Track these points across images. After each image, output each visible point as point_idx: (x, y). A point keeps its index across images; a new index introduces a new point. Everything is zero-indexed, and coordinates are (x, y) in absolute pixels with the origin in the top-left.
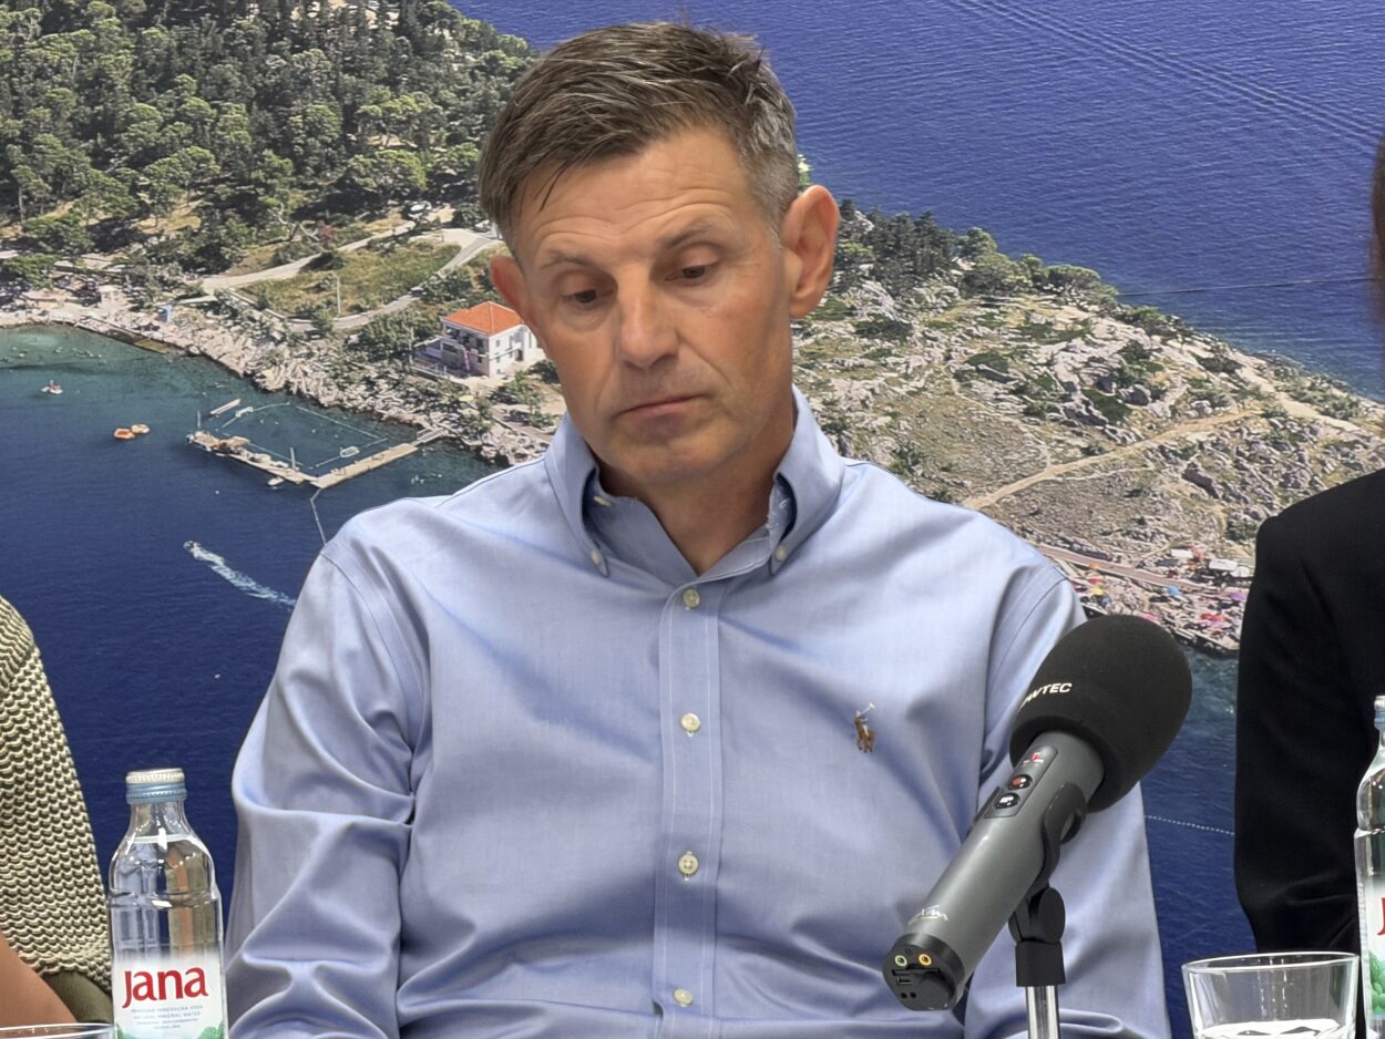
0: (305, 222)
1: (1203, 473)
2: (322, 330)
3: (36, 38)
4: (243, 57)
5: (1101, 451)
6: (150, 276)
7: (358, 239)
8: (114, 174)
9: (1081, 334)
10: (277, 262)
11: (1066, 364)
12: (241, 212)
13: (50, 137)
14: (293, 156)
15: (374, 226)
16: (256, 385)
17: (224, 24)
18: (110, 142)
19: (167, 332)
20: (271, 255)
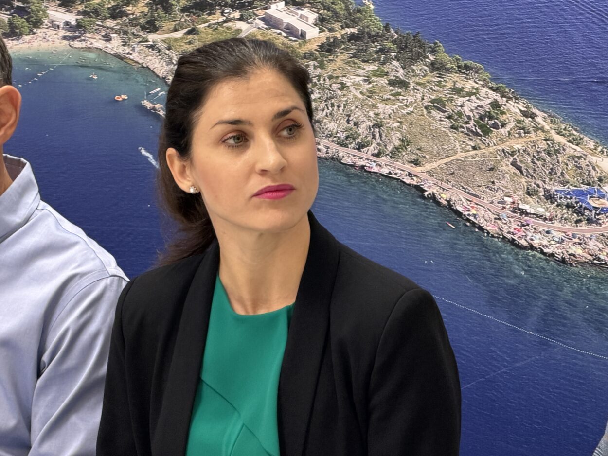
0: (186, 13)
1: (519, 163)
5: (480, 148)
6: (129, 31)
7: (205, 22)
9: (475, 94)
10: (175, 30)
11: (469, 107)
12: (162, 6)
15: (211, 17)
16: (165, 82)
19: (135, 56)
20: (173, 26)
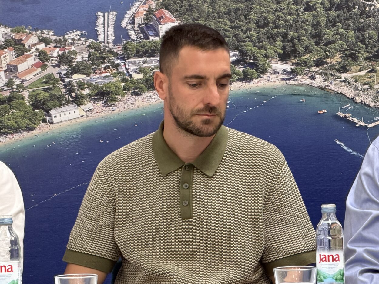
0: (368, 61)
2: (371, 88)
3: (302, 13)
4: (354, 19)
6: (328, 73)
8: (320, 48)
10: (360, 70)
12: (352, 58)
13: (305, 38)
14: (365, 44)
16: (354, 101)
17: (349, 11)
18: (320, 39)
19: (332, 87)
20: (359, 69)
